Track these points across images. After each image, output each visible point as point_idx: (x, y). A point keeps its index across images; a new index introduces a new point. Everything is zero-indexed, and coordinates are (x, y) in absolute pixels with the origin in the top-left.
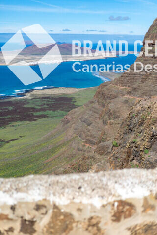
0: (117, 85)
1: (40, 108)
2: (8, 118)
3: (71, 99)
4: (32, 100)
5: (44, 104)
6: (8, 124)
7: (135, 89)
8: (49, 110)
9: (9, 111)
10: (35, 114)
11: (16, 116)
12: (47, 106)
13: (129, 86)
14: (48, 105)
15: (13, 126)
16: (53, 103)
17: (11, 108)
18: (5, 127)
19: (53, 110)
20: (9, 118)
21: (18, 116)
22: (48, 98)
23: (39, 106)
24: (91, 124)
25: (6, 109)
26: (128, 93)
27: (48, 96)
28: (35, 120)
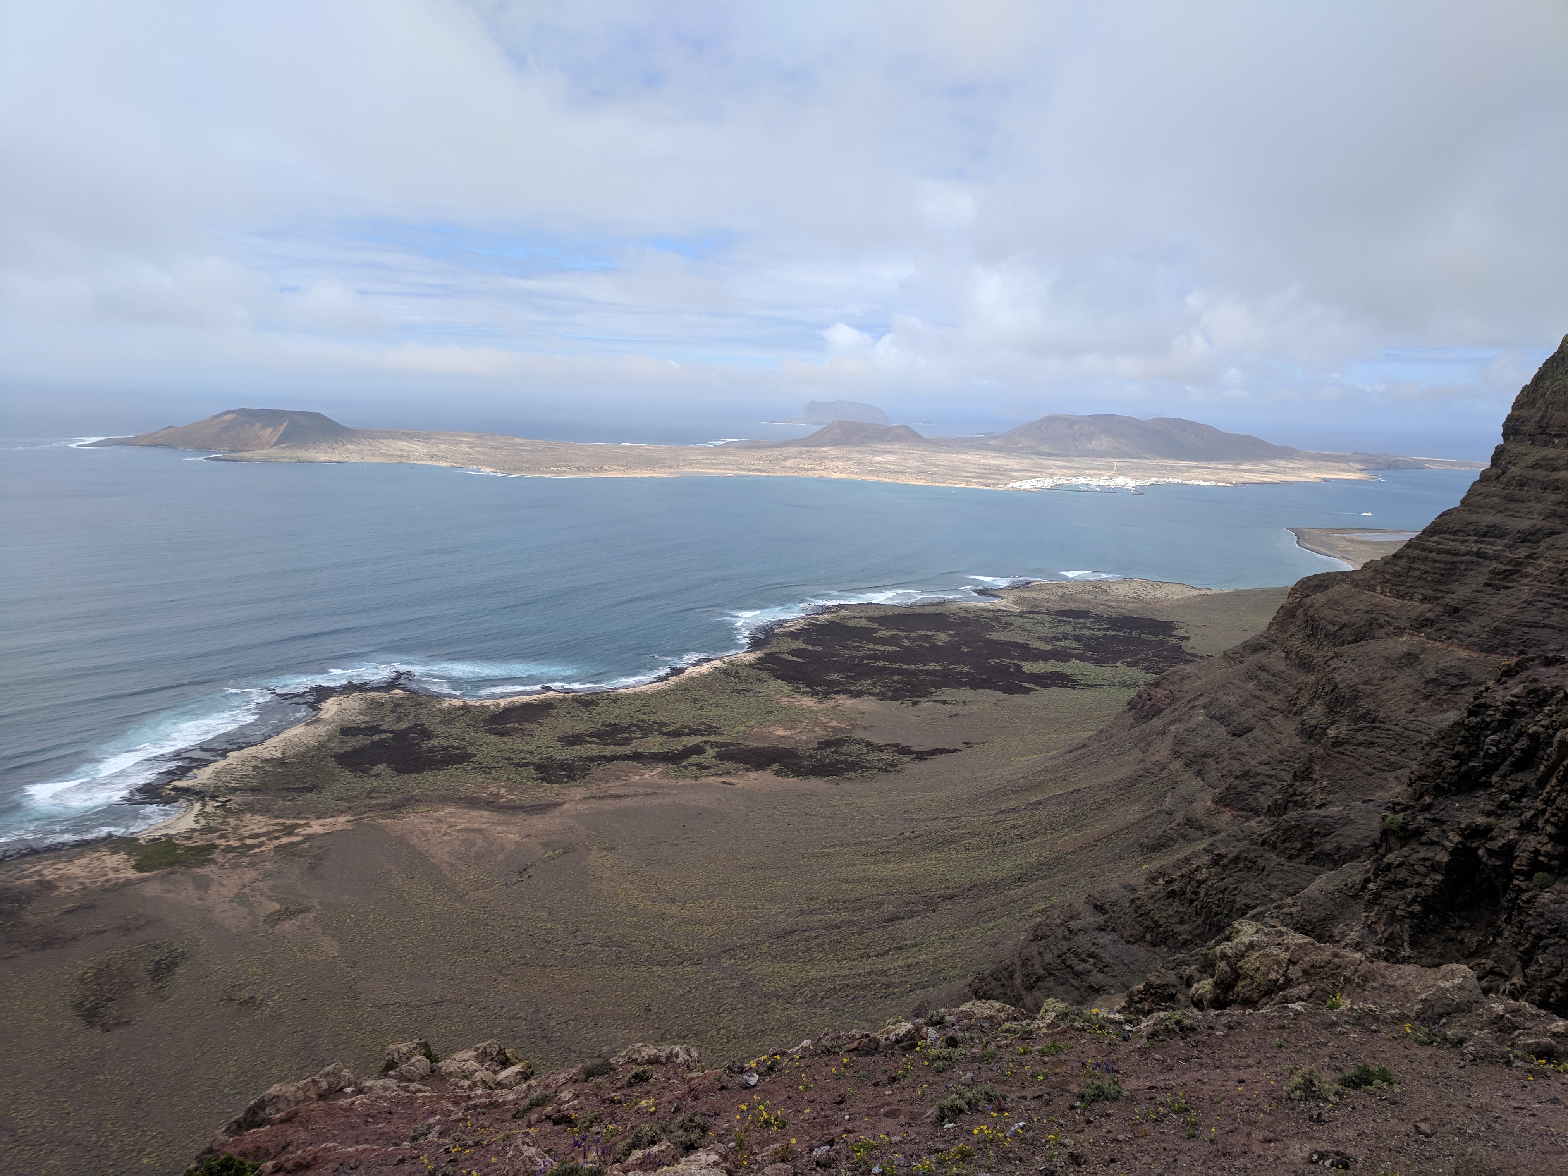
0: (1372, 589)
1: (1047, 647)
2: (928, 672)
3: (1168, 627)
4: (1020, 615)
5: (1065, 637)
6: (926, 694)
7: (1456, 610)
8: (1083, 658)
9: (934, 645)
10: (1028, 667)
11: (959, 668)
12: (1074, 644)
13: (1425, 599)
14: (1077, 639)
15: (944, 702)
16: (1099, 634)
17: (942, 638)
18: (915, 704)
19: (1097, 662)
20: (932, 673)
21: (966, 669)
22: (1084, 614)
23: (1045, 640)
24: (1249, 730)
25: (927, 638)
26: (1422, 624)
27: (1083, 607)
28: (1028, 691)
